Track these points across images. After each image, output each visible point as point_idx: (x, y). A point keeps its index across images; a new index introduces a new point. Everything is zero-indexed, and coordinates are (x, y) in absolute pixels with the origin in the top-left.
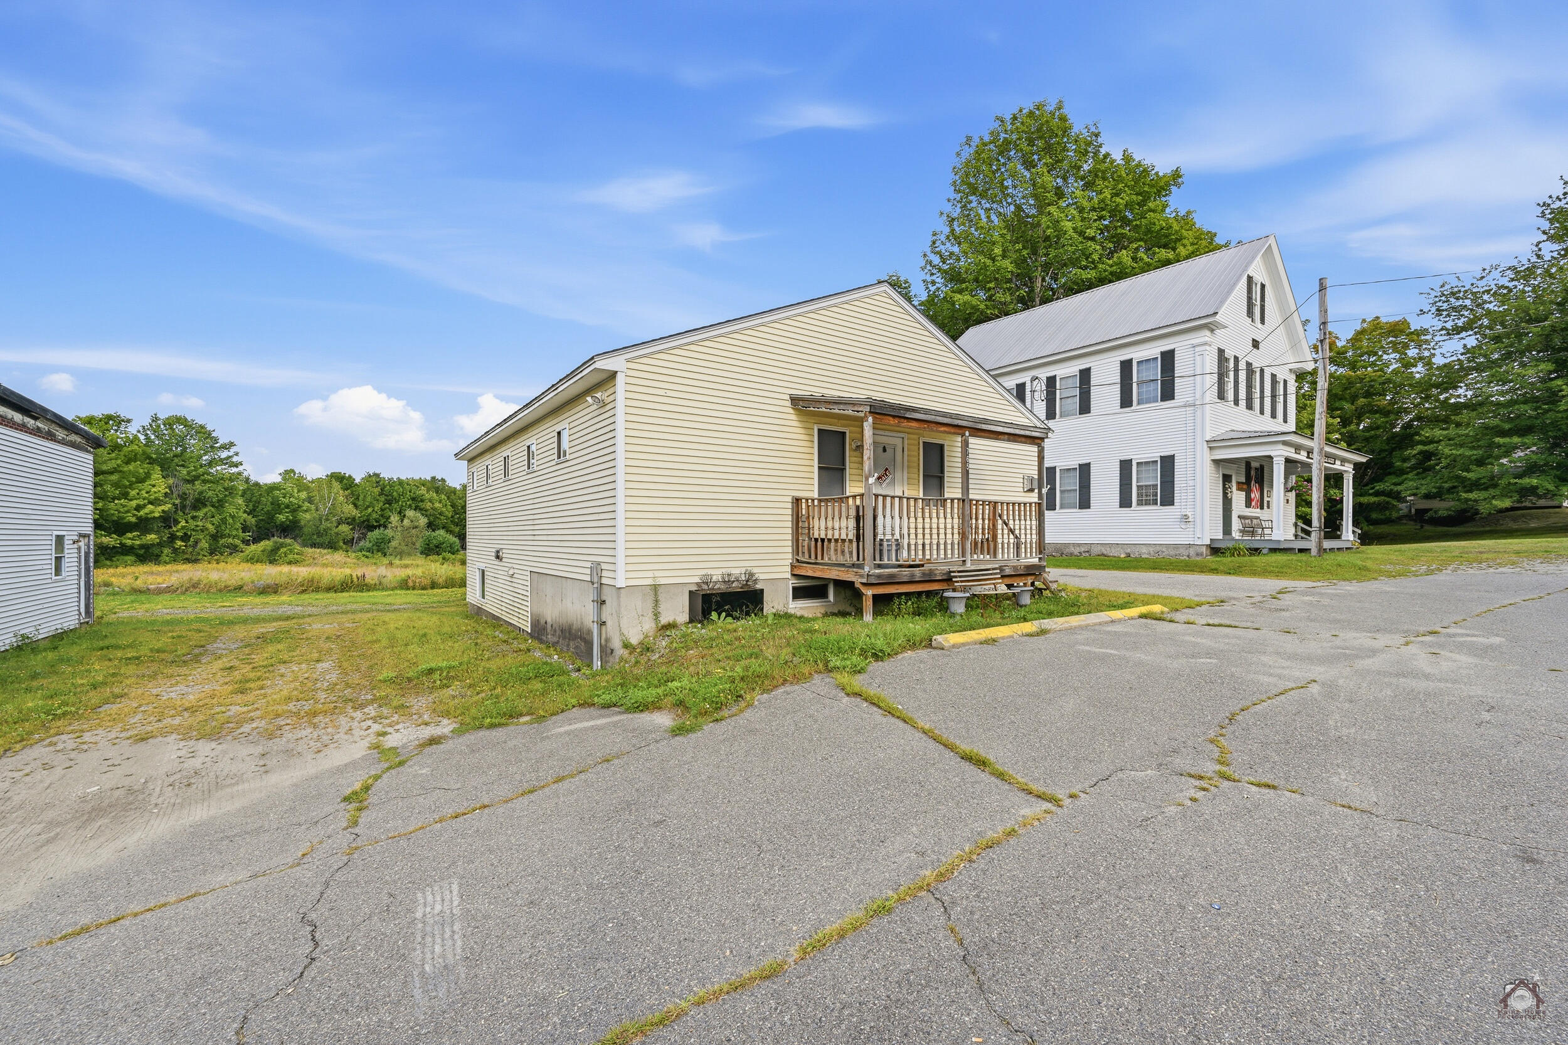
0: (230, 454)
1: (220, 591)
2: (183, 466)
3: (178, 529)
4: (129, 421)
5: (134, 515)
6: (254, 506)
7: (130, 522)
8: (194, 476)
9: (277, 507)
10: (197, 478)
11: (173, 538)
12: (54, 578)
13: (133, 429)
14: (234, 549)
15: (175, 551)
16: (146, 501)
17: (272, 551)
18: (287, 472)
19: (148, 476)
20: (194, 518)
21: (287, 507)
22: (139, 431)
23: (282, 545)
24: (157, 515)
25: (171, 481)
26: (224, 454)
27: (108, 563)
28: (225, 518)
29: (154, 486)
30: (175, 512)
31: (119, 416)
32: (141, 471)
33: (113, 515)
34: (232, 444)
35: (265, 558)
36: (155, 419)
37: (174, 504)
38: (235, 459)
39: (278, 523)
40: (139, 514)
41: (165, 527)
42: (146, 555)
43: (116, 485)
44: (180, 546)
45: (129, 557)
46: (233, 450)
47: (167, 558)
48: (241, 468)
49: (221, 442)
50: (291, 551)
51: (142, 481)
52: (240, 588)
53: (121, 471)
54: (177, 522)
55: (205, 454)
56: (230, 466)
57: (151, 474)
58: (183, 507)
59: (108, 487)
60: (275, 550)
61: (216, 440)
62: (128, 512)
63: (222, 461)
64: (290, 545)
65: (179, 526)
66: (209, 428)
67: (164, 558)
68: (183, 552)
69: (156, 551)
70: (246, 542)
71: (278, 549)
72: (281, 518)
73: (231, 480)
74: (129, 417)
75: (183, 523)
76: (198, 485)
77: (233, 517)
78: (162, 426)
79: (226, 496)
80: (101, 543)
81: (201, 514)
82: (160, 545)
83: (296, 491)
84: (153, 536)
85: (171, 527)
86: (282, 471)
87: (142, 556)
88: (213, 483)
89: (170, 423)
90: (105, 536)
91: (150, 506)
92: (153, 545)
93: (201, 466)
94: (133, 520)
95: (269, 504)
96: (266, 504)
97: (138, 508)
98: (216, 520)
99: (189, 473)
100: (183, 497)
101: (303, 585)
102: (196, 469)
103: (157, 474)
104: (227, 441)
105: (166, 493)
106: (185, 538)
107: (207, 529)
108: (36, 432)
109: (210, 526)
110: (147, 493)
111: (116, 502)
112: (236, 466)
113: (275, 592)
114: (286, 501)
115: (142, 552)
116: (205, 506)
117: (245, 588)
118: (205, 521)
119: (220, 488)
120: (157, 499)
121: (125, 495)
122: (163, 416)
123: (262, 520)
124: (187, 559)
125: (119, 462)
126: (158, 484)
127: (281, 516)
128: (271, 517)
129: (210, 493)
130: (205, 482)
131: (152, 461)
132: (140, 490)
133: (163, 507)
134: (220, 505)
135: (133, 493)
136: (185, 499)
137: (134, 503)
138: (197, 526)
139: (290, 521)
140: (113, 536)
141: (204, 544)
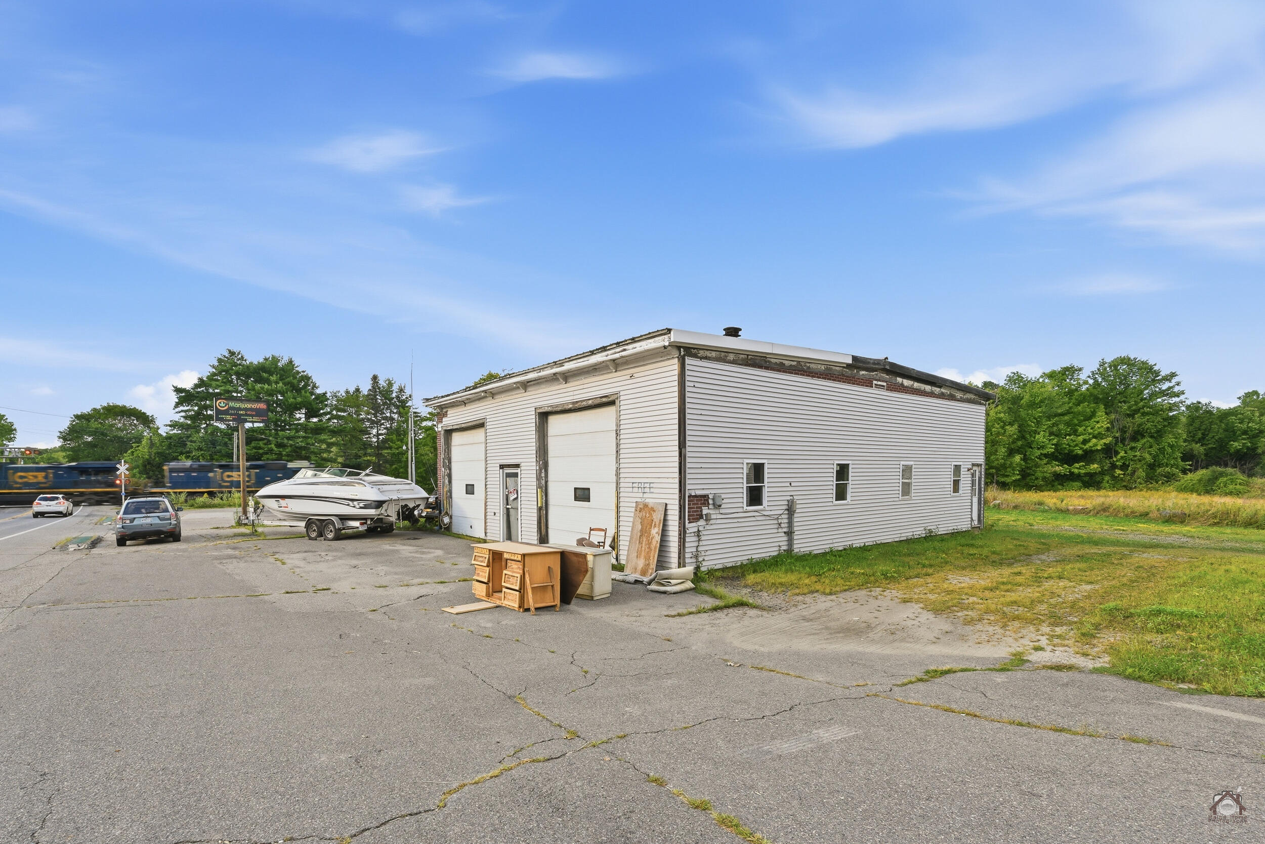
0: (1171, 385)
1: (1127, 516)
2: (1125, 402)
3: (1117, 460)
4: (1080, 370)
5: (1081, 448)
6: (1203, 434)
7: (1077, 455)
8: (1134, 410)
9: (1232, 433)
10: (1137, 411)
11: (1114, 466)
12: (952, 494)
13: (1083, 376)
14: (1169, 478)
15: (1114, 478)
16: (1091, 436)
17: (1209, 480)
18: (1248, 395)
19: (1093, 414)
20: (1132, 449)
21: (1245, 432)
22: (1089, 377)
23: (1221, 474)
24: (1099, 448)
25: (1113, 416)
26: (1165, 386)
27: (1060, 487)
28: (1164, 448)
29: (1098, 422)
30: (1116, 444)
31: (1073, 367)
32: (1088, 410)
33: (1065, 448)
34: (1173, 375)
35: (1201, 488)
36: (1103, 364)
37: (1115, 437)
38: (1176, 389)
39: (1232, 450)
40: (1085, 447)
41: (1106, 458)
42: (1091, 482)
43: (1068, 424)
44: (1119, 474)
45: (1077, 483)
46: (1174, 381)
47: (1107, 485)
48: (1182, 397)
49: (1163, 374)
50: (1232, 481)
51: (1089, 418)
52: (1147, 514)
53: (1072, 413)
54: (1117, 453)
55: (1145, 389)
56: (1171, 397)
57: (1096, 412)
58: (1123, 440)
59: (1061, 426)
60: (1214, 479)
61: (1157, 373)
62: (1076, 445)
63: (1163, 393)
64: (1231, 474)
65: (1119, 457)
66: (1151, 362)
67: (1105, 484)
68: (1122, 479)
69: (1098, 479)
70: (1184, 472)
71: (1217, 478)
72: (1236, 445)
73: (1170, 409)
74: (1080, 366)
75: (1122, 454)
76: (1138, 418)
77: (1172, 446)
78: (1108, 369)
79: (1165, 426)
80: (1055, 472)
81: (1139, 445)
82: (1102, 473)
83: (1257, 414)
84: (1096, 466)
85: (1112, 458)
86: (1241, 393)
87: (1087, 482)
88: (1153, 415)
89: (1115, 365)
90: (1058, 466)
91: (1094, 440)
92: (1095, 473)
93: (1142, 400)
94: (1080, 452)
95: (1221, 431)
96: (1218, 431)
97: (1085, 442)
98: (1153, 451)
99: (1129, 407)
100: (1123, 430)
101: (1216, 517)
102: (1136, 403)
103: (1101, 413)
104: (1168, 372)
105: (1108, 428)
106: (1124, 467)
107: (1144, 459)
108: (942, 396)
109: (1147, 456)
110: (1092, 429)
111: (1068, 437)
112: (1178, 395)
113: (1182, 522)
114: (1244, 426)
115: (1087, 479)
116: (1143, 436)
117: (1150, 515)
118: (1143, 451)
119: (1159, 419)
120: (1100, 433)
121: (1075, 433)
122: (1109, 360)
123: (1212, 448)
124: (1124, 486)
125: (1071, 405)
126: (1102, 421)
127: (1236, 444)
128: (1222, 445)
129: (1149, 425)
130: (1144, 414)
131: (1096, 400)
132: (1087, 427)
133: (1104, 441)
134: (1158, 435)
135: (1081, 429)
136: (1125, 432)
137: (1081, 438)
138: (1135, 456)
139: (1248, 448)
140: (1065, 466)
141: (1141, 473)
